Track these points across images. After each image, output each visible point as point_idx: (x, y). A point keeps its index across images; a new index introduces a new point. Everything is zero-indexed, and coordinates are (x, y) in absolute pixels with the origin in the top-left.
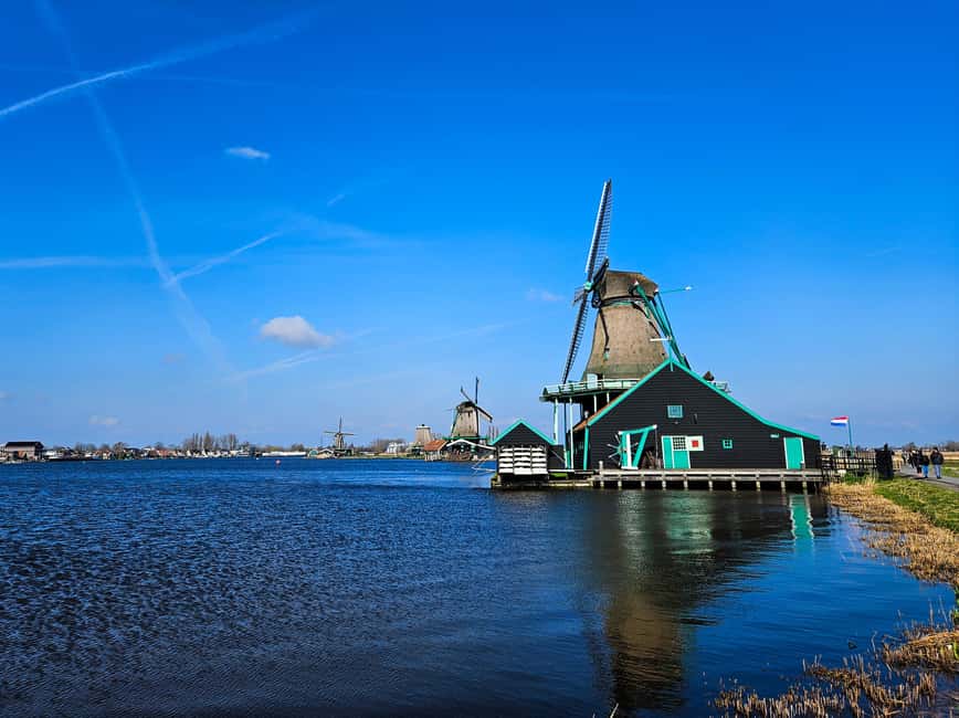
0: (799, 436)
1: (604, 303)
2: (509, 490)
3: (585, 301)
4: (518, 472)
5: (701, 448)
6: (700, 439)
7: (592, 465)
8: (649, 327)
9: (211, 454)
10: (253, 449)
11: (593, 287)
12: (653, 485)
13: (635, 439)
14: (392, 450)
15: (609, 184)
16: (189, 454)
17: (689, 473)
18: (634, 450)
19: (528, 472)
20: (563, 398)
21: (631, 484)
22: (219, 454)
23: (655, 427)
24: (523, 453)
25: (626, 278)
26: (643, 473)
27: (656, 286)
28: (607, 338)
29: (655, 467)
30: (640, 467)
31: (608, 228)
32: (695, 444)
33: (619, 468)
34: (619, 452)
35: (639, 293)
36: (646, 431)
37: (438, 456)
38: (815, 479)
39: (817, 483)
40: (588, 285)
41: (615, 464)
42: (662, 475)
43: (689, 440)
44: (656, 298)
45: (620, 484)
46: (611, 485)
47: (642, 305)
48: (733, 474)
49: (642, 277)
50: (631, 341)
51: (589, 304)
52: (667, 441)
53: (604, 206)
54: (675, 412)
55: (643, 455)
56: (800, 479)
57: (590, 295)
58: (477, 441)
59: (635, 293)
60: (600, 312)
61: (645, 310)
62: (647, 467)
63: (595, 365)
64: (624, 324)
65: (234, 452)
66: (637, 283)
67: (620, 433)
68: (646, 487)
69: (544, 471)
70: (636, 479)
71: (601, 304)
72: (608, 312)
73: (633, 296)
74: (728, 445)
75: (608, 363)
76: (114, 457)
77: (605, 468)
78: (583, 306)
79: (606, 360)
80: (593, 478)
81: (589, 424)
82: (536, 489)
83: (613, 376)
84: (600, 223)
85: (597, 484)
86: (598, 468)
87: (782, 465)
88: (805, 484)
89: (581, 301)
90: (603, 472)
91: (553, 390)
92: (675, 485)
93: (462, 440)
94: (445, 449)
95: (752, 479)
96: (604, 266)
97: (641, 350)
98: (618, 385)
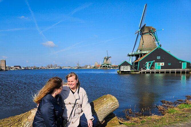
0: (186, 62)
1: (143, 34)
2: (123, 74)
3: (138, 34)
4: (125, 70)
5: (163, 65)
6: (163, 63)
7: (140, 69)
8: (153, 39)
9: (52, 68)
10: (60, 67)
11: (141, 30)
12: (153, 73)
13: (149, 63)
14: (88, 67)
15: (146, 5)
16: (48, 68)
17: (161, 70)
18: (149, 66)
19: (126, 70)
20: (133, 56)
21: (148, 73)
22: (54, 68)
23: (154, 61)
24: (126, 67)
25: (149, 28)
26: (151, 70)
27: (155, 29)
28: (143, 42)
29: (153, 69)
30: (150, 69)
31: (145, 16)
32: (162, 64)
33: (146, 69)
34: (146, 66)
35: (151, 31)
36: (152, 62)
37: (99, 68)
38: (188, 71)
39: (189, 71)
40: (139, 30)
41: (145, 68)
42: (155, 71)
43: (161, 63)
44: (155, 32)
45: (146, 72)
46: (144, 73)
47: (152, 34)
48: (170, 70)
49: (152, 27)
50: (148, 43)
51: (139, 34)
52: (156, 64)
53: (144, 10)
54: (159, 58)
55: (151, 67)
56: (185, 71)
57: (140, 32)
58: (108, 65)
59: (150, 31)
60: (142, 36)
61: (152, 35)
62: (152, 69)
63: (140, 48)
64: (147, 39)
65: (57, 68)
66: (151, 29)
67: (146, 62)
68: (151, 73)
69: (130, 70)
70: (149, 71)
71: (142, 34)
72: (144, 36)
73: (150, 32)
74: (169, 64)
75: (143, 48)
76: (34, 69)
77: (143, 69)
78: (138, 35)
79: (142, 47)
80: (140, 71)
81: (140, 61)
82: (128, 74)
83: (144, 50)
84: (143, 15)
85: (141, 73)
86: (141, 69)
87: (181, 68)
88: (186, 72)
89: (137, 34)
90: (142, 70)
91: (130, 54)
92: (157, 73)
93: (105, 65)
94: (101, 67)
95: (174, 71)
96: (144, 26)
97: (151, 44)
98: (145, 52)
